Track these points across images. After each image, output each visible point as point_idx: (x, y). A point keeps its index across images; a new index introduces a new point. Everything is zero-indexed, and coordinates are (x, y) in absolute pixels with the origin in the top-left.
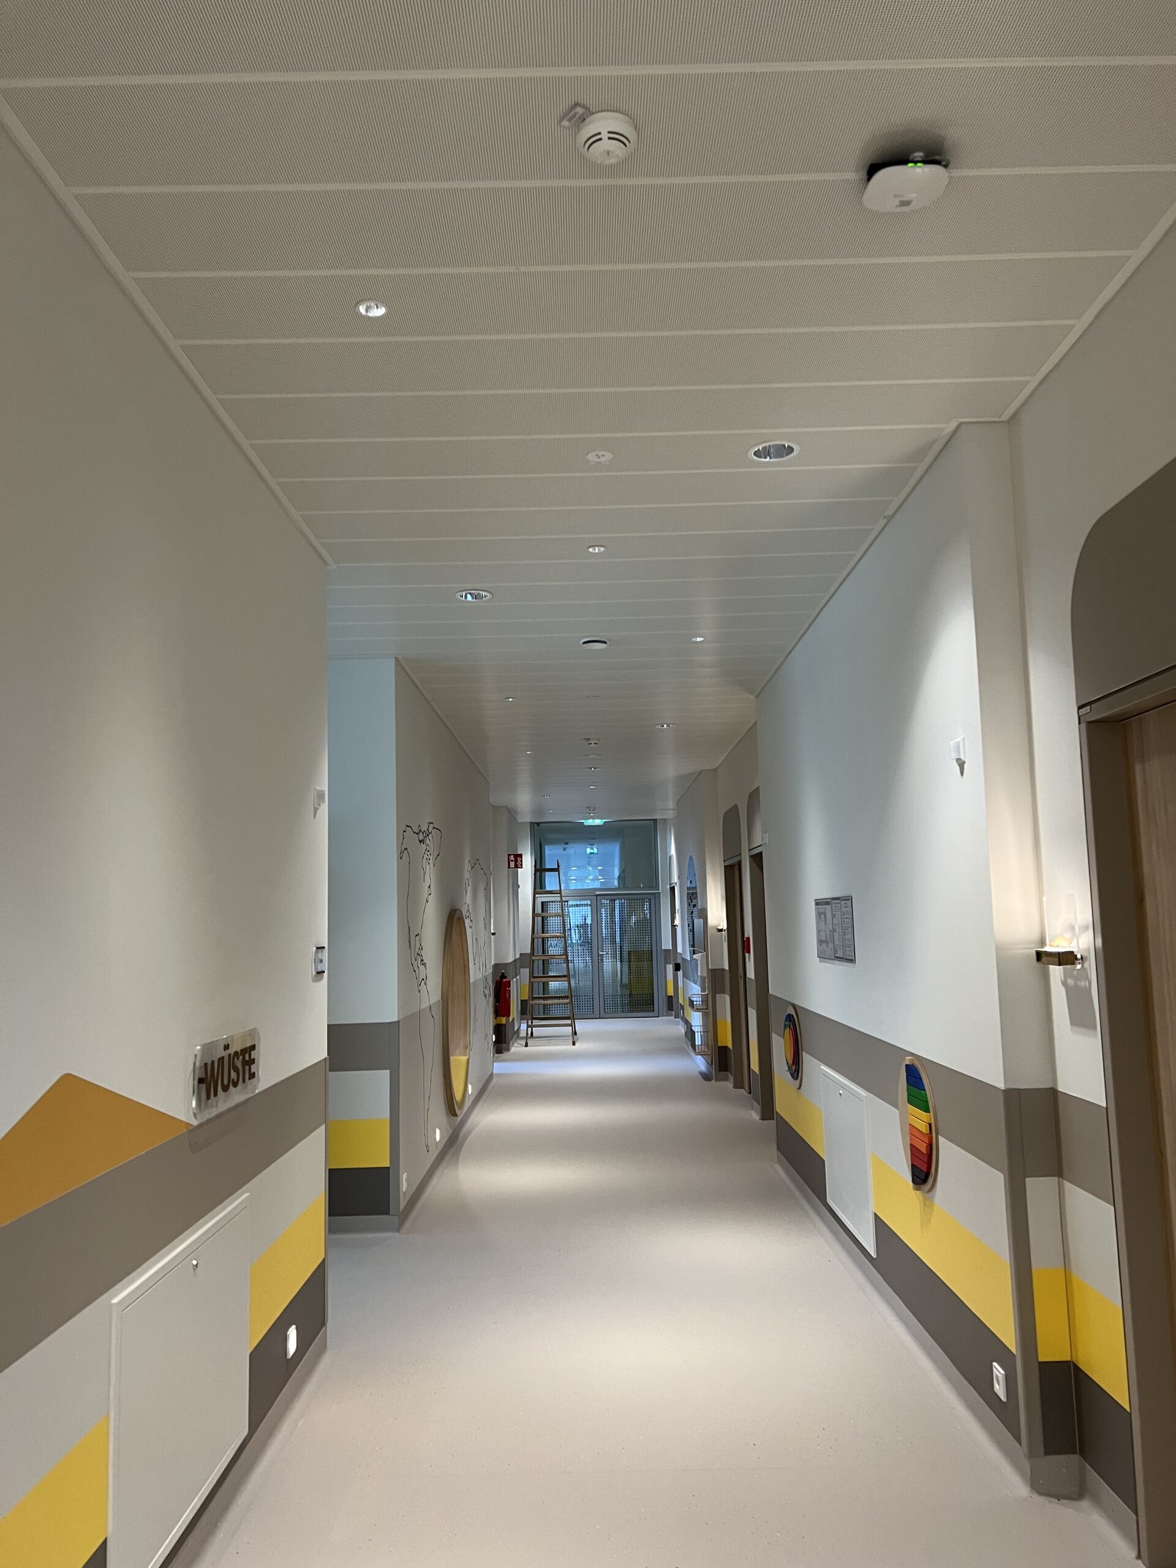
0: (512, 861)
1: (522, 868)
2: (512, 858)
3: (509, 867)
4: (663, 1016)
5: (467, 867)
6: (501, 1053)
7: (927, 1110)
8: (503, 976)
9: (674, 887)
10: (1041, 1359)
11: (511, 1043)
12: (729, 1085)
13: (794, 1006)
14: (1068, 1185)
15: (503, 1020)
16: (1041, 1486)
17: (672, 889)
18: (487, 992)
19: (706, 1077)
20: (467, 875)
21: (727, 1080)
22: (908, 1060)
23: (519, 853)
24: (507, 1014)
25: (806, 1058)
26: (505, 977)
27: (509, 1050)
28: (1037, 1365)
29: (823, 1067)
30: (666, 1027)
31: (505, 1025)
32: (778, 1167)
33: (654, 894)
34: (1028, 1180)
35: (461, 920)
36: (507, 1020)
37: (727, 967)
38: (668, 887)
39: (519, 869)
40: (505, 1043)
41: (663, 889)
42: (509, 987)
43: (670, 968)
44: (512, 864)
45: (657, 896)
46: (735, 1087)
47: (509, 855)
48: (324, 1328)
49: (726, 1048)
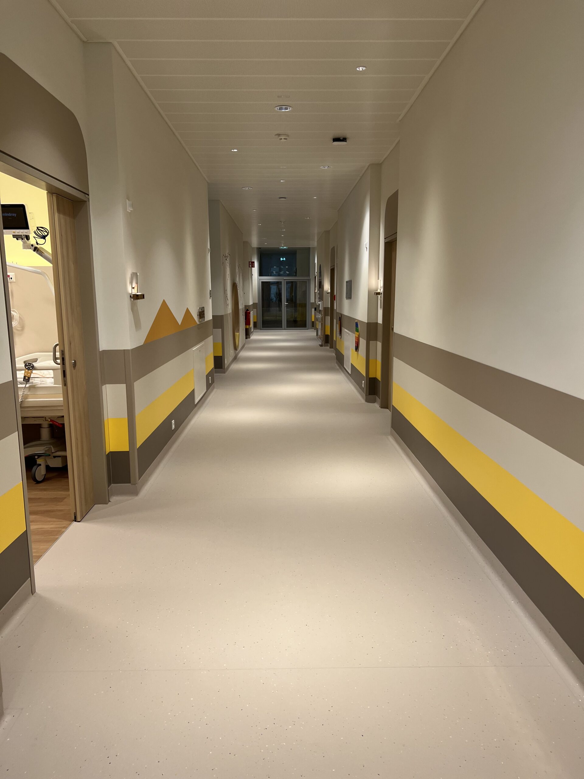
0: (250, 264)
1: (254, 267)
2: (250, 263)
3: (249, 267)
4: (310, 329)
5: (237, 268)
6: (247, 339)
7: (358, 332)
8: (247, 310)
9: (316, 277)
10: (370, 377)
11: (251, 336)
12: (328, 348)
13: (341, 314)
14: (378, 342)
15: (248, 327)
16: (367, 401)
17: (315, 277)
18: (243, 314)
19: (321, 346)
20: (237, 271)
21: (328, 346)
22: (356, 321)
23: (253, 261)
24: (249, 324)
25: (343, 328)
26: (248, 310)
27: (250, 338)
28: (369, 378)
29: (345, 330)
30: (311, 333)
31: (248, 329)
32: (336, 365)
33: (308, 279)
34: (370, 342)
35: (236, 286)
36: (249, 327)
37: (330, 307)
38: (314, 276)
39: (253, 268)
40: (248, 335)
41: (312, 277)
42: (250, 314)
43: (313, 310)
44: (251, 266)
45: (309, 280)
46: (330, 348)
47: (249, 262)
48: (214, 384)
49: (328, 335)
